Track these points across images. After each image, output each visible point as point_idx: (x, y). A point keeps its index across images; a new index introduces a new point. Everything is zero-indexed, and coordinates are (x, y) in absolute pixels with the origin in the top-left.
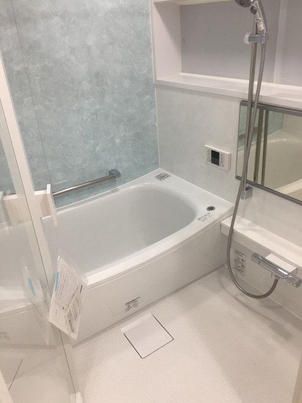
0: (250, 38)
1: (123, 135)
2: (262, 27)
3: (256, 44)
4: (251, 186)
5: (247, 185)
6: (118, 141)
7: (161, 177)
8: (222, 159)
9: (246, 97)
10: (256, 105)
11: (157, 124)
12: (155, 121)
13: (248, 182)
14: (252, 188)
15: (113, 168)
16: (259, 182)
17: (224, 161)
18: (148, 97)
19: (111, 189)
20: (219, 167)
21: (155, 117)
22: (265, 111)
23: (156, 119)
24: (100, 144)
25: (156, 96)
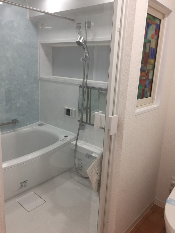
0: (83, 59)
1: (21, 102)
2: (87, 55)
3: (85, 62)
4: (85, 124)
5: (83, 124)
6: (18, 105)
7: (40, 125)
8: (71, 112)
9: (81, 84)
10: (86, 87)
11: (39, 99)
12: (39, 97)
13: (83, 122)
14: (85, 125)
15: (15, 119)
16: (88, 122)
17: (72, 113)
18: (35, 85)
19: (12, 130)
20: (70, 116)
21: (39, 95)
22: (90, 90)
24: (9, 105)
25: (39, 85)
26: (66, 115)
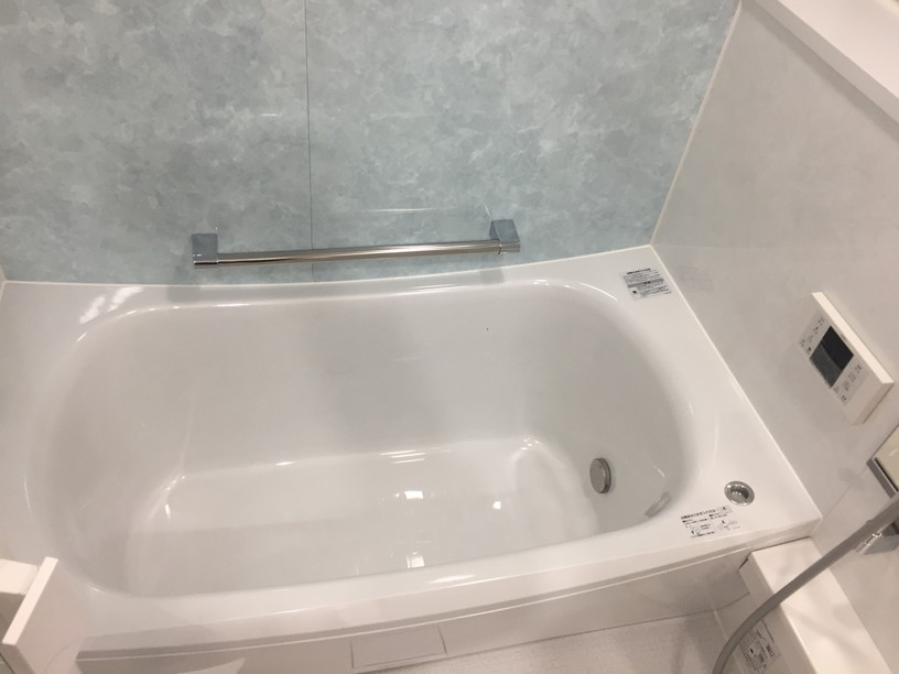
1: (571, 131)
6: (547, 146)
7: (642, 283)
8: (852, 377)
11: (695, 121)
12: (695, 110)
15: (508, 218)
17: (856, 388)
18: (702, 30)
19: (482, 267)
20: (831, 391)
21: (700, 98)
23: (698, 106)
24: (490, 144)
25: (729, 33)
26: (807, 357)
